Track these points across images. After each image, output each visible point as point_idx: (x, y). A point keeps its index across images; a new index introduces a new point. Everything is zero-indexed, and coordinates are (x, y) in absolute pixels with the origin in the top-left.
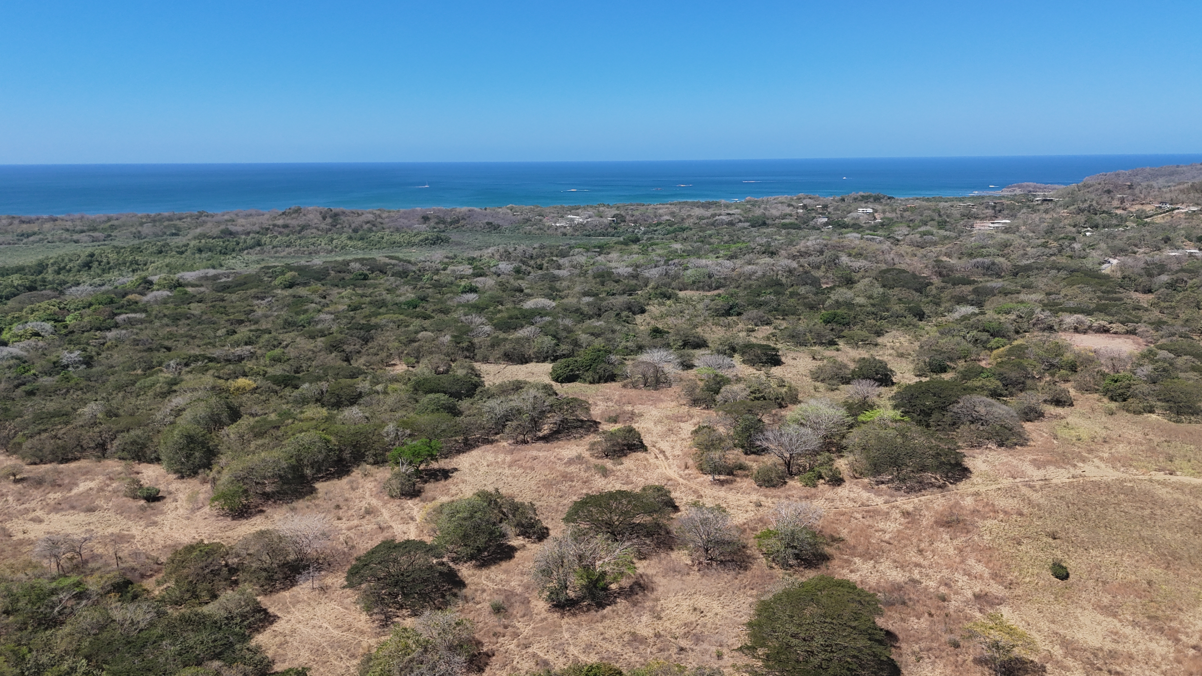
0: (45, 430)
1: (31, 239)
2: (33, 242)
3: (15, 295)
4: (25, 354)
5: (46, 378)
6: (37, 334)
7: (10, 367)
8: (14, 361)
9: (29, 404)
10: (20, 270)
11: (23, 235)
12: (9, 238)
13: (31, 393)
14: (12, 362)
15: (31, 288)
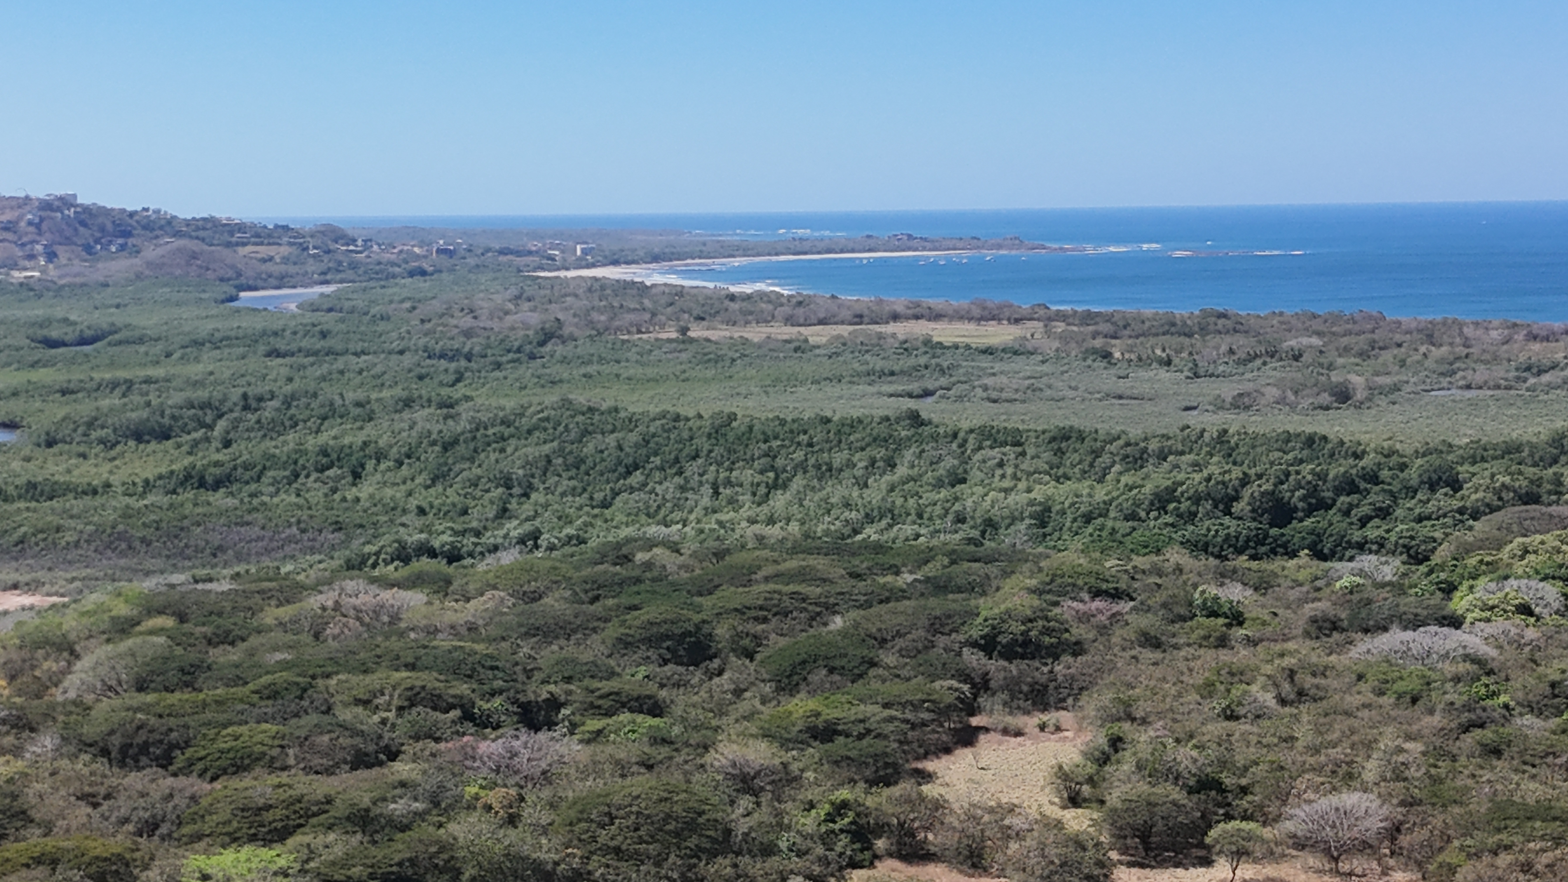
0: (1508, 848)
1: (1546, 378)
2: (1551, 387)
3: (1493, 510)
4: (1493, 653)
5: (1529, 719)
6: (1525, 610)
7: (1457, 679)
8: (1468, 665)
9: (1487, 775)
10: (1511, 450)
11: (1528, 369)
12: (1499, 372)
13: (1495, 751)
14: (1463, 668)
15: (1530, 498)
